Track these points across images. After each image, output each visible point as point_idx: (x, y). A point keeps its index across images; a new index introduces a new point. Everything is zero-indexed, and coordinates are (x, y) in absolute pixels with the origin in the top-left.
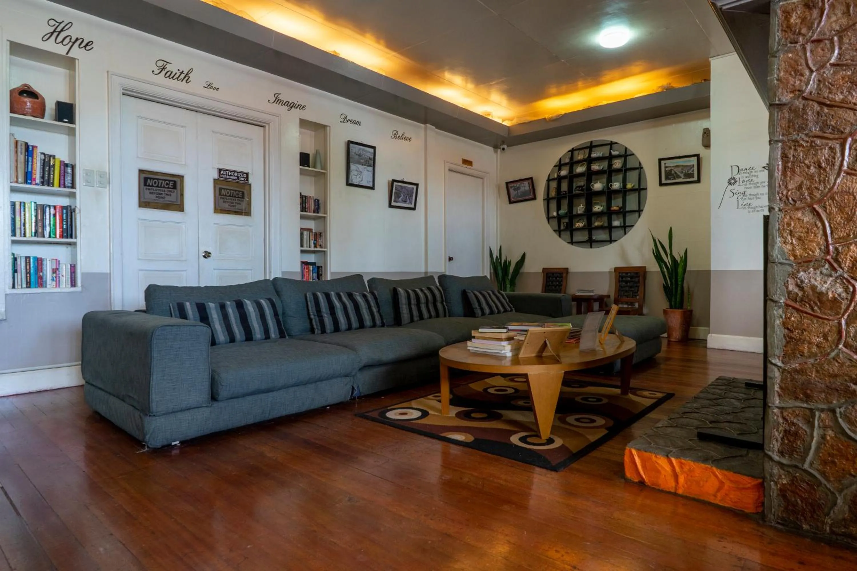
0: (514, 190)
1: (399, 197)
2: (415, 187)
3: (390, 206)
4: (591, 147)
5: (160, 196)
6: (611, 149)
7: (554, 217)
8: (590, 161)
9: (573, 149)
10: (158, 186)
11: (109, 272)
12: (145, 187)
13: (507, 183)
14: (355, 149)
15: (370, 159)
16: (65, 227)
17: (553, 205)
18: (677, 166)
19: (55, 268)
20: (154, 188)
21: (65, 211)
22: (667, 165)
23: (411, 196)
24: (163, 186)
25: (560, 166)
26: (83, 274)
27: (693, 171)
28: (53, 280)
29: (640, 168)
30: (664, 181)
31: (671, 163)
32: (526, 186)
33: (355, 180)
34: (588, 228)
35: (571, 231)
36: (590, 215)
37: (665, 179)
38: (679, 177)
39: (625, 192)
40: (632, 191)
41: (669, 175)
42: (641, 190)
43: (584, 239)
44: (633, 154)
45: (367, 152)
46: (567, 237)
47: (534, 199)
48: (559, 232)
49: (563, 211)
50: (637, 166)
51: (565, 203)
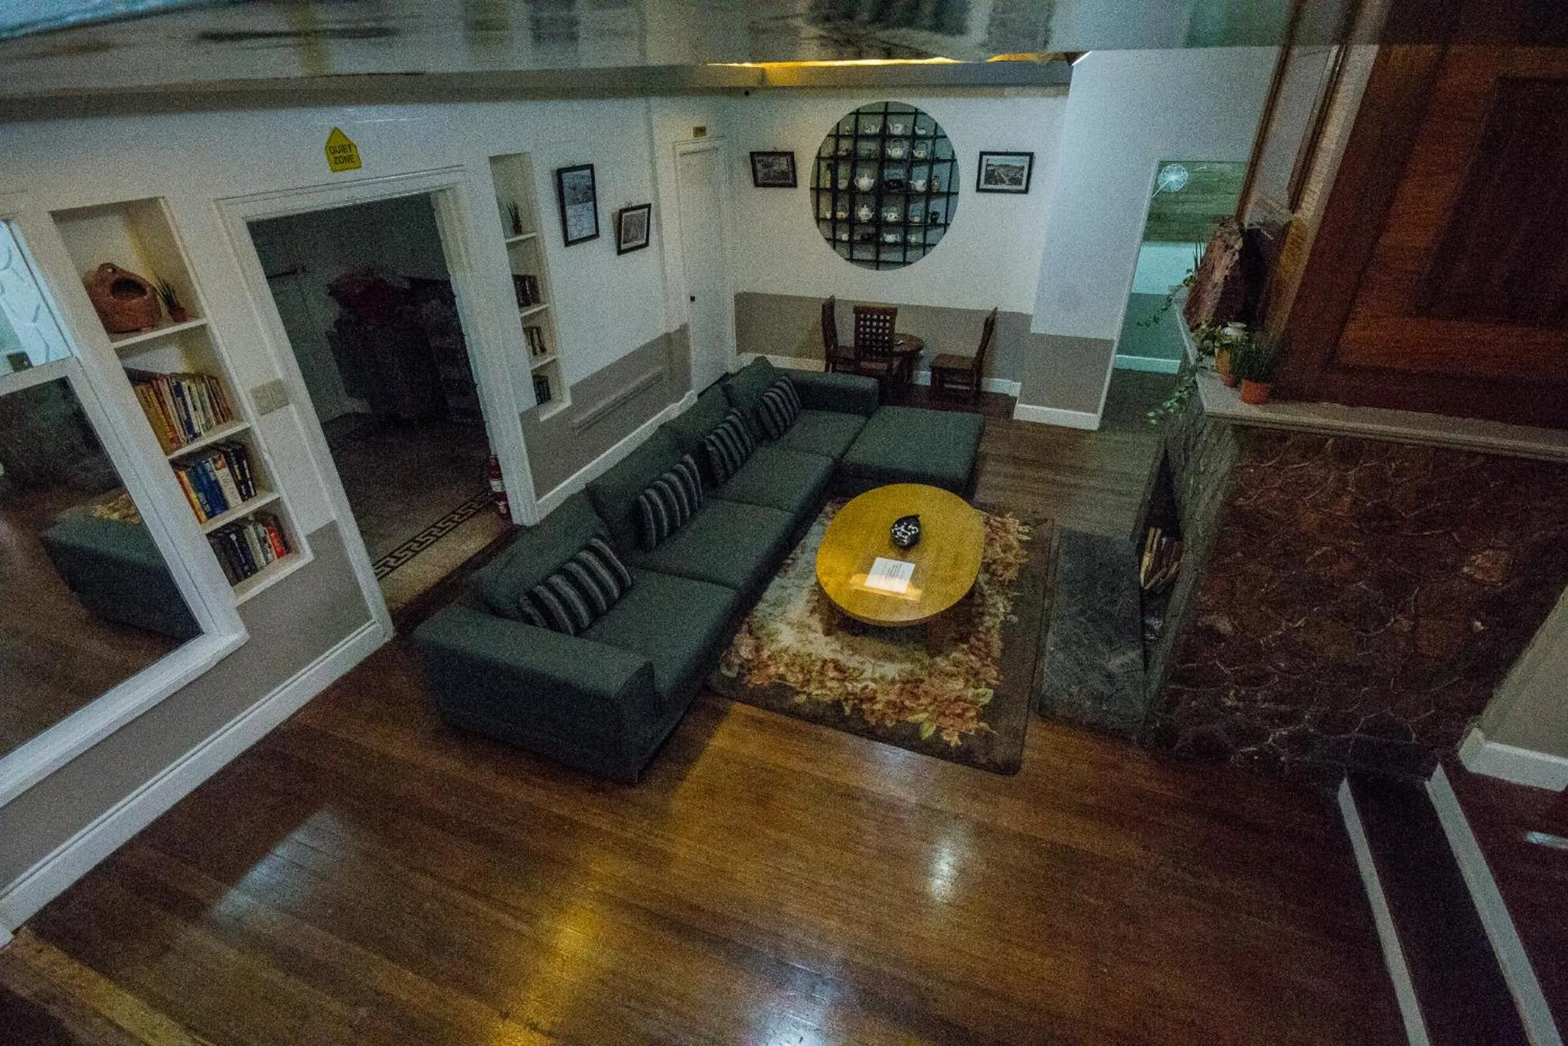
0: (762, 165)
1: (629, 234)
2: (646, 210)
3: (620, 252)
4: (886, 113)
6: (915, 123)
7: (826, 220)
8: (884, 137)
9: (858, 110)
13: (753, 154)
14: (568, 179)
15: (588, 187)
17: (825, 201)
18: (1004, 166)
22: (989, 162)
23: (642, 227)
25: (836, 136)
27: (1022, 175)
29: (953, 160)
30: (982, 185)
31: (996, 160)
32: (783, 164)
33: (574, 233)
34: (874, 241)
35: (851, 243)
36: (878, 222)
37: (985, 183)
38: (1003, 182)
39: (930, 194)
40: (939, 194)
41: (991, 177)
42: (950, 195)
43: (869, 256)
44: (945, 137)
45: (583, 177)
46: (845, 251)
47: (794, 185)
48: (834, 242)
49: (842, 215)
50: (950, 158)
51: (844, 201)
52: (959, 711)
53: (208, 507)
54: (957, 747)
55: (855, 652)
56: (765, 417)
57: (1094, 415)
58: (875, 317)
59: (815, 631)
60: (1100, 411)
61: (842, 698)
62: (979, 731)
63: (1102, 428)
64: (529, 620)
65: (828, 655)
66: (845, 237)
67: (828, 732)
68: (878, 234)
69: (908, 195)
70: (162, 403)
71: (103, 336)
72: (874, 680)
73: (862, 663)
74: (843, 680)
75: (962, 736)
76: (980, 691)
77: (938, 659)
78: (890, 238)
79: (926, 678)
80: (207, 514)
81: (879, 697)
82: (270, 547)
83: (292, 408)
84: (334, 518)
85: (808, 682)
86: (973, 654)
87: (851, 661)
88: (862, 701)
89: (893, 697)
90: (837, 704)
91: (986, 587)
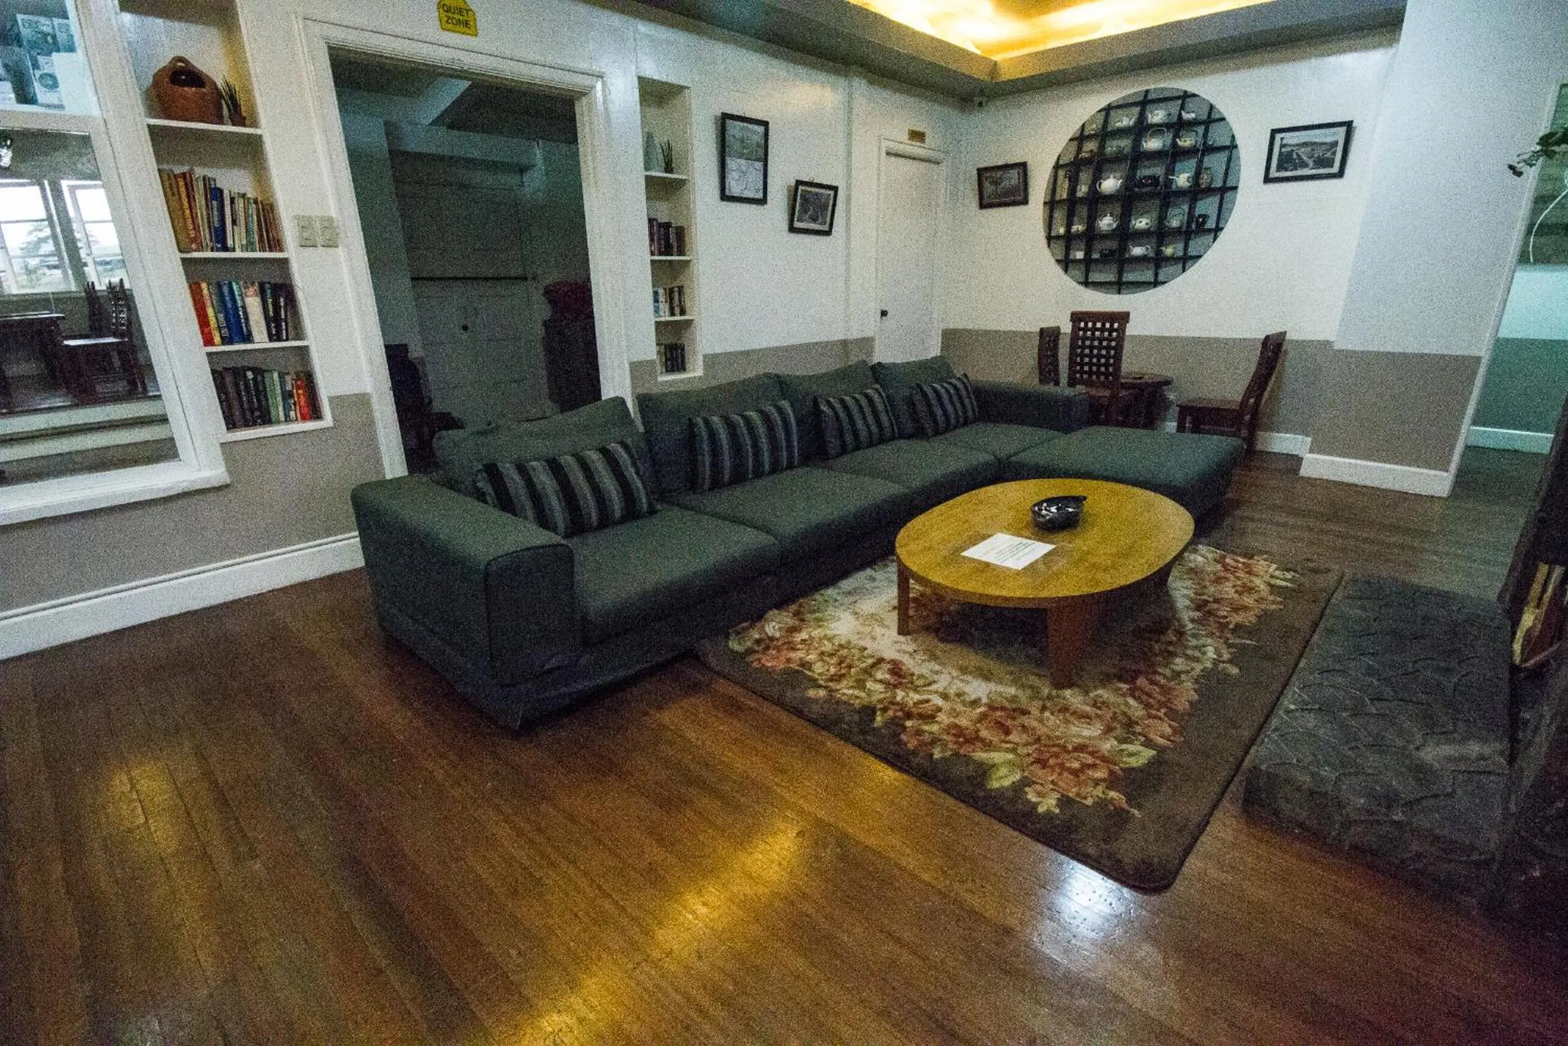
0: (990, 183)
1: (806, 212)
2: (832, 193)
3: (792, 229)
4: (1145, 102)
6: (1182, 107)
7: (1058, 237)
8: (1142, 129)
9: (1109, 105)
13: (981, 172)
14: (734, 128)
15: (758, 145)
17: (1059, 215)
18: (1305, 144)
22: (1284, 142)
23: (826, 209)
25: (1080, 138)
26: (331, 400)
27: (1334, 153)
29: (1233, 146)
30: (1274, 173)
31: (1292, 139)
32: (1013, 177)
33: (734, 188)
34: (1119, 259)
35: (1088, 262)
36: (1124, 235)
37: (1278, 170)
38: (1304, 165)
39: (1196, 192)
40: (1209, 191)
41: (1288, 160)
42: (1226, 190)
43: (1111, 277)
44: (1223, 119)
45: (755, 132)
46: (1079, 273)
47: (1025, 202)
48: (1066, 263)
49: (1078, 228)
50: (1228, 143)
51: (1083, 211)
52: (1076, 765)
53: (225, 331)
54: (1049, 815)
55: (933, 657)
56: (921, 407)
57: (1445, 474)
58: (1099, 325)
59: (888, 627)
60: (1453, 467)
61: (879, 706)
62: (1102, 804)
63: (1454, 495)
64: (481, 496)
65: (889, 654)
66: (1080, 255)
67: (832, 744)
68: (1124, 248)
69: (1167, 196)
70: (191, 198)
71: (141, 109)
72: (945, 696)
73: (937, 673)
74: (895, 686)
75: (1065, 802)
76: (1131, 748)
77: (1068, 693)
78: (1137, 251)
79: (1035, 712)
80: (222, 338)
81: (942, 717)
82: (295, 404)
83: (340, 251)
84: (369, 390)
85: (838, 678)
86: (1134, 697)
87: (916, 665)
88: (909, 716)
89: (963, 722)
90: (869, 711)
91: (1190, 626)
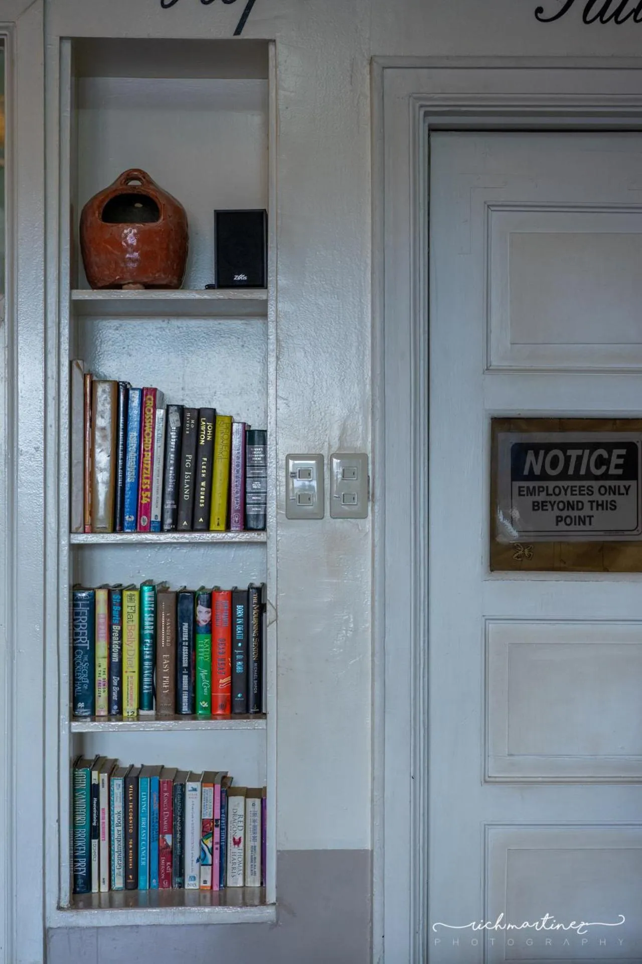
5: (574, 513)
10: (563, 476)
11: (369, 847)
12: (517, 484)
16: (239, 667)
19: (208, 816)
20: (551, 484)
21: (240, 610)
24: (583, 472)
26: (281, 855)
28: (202, 860)
